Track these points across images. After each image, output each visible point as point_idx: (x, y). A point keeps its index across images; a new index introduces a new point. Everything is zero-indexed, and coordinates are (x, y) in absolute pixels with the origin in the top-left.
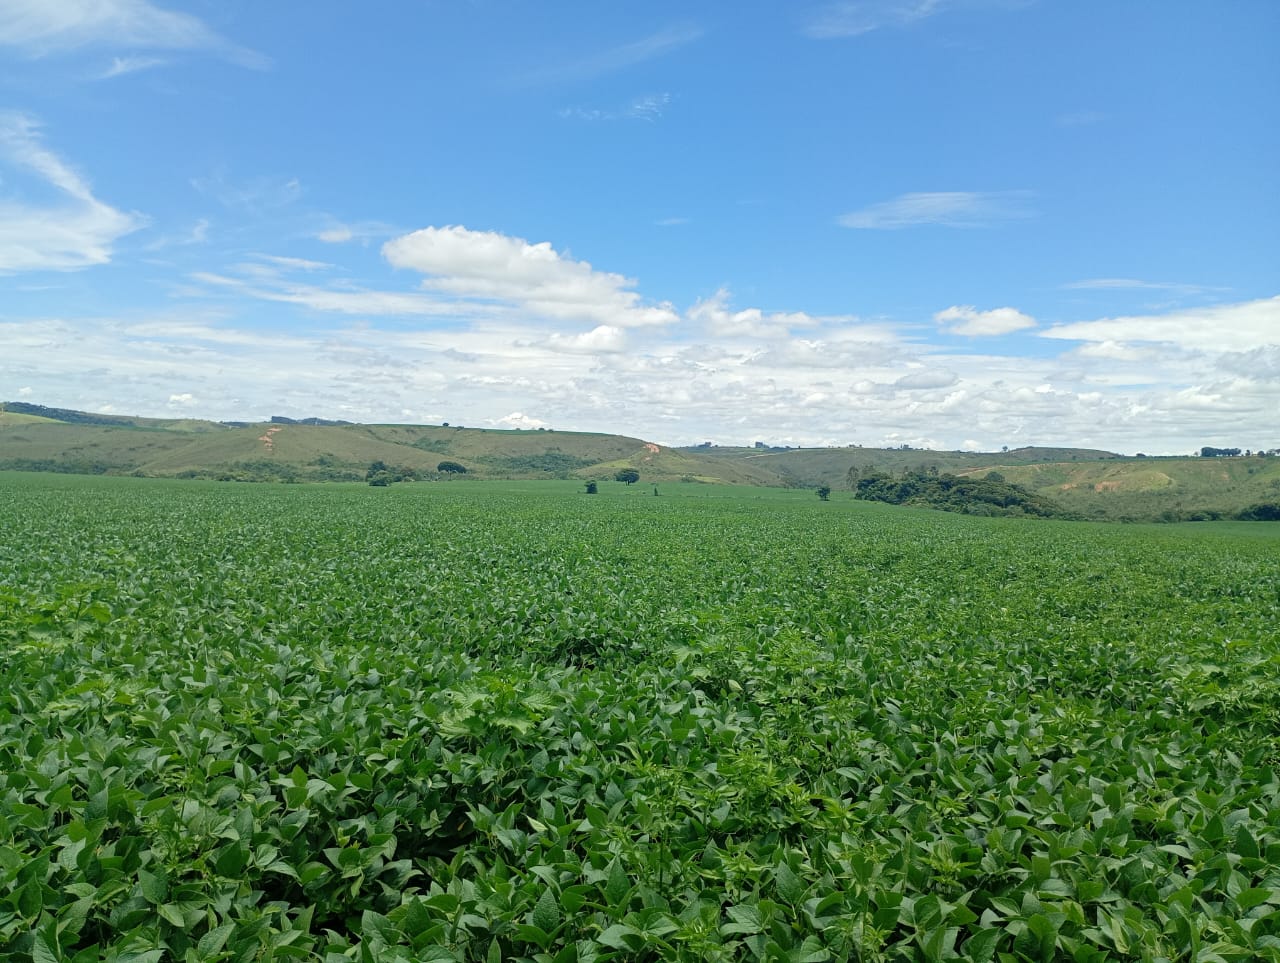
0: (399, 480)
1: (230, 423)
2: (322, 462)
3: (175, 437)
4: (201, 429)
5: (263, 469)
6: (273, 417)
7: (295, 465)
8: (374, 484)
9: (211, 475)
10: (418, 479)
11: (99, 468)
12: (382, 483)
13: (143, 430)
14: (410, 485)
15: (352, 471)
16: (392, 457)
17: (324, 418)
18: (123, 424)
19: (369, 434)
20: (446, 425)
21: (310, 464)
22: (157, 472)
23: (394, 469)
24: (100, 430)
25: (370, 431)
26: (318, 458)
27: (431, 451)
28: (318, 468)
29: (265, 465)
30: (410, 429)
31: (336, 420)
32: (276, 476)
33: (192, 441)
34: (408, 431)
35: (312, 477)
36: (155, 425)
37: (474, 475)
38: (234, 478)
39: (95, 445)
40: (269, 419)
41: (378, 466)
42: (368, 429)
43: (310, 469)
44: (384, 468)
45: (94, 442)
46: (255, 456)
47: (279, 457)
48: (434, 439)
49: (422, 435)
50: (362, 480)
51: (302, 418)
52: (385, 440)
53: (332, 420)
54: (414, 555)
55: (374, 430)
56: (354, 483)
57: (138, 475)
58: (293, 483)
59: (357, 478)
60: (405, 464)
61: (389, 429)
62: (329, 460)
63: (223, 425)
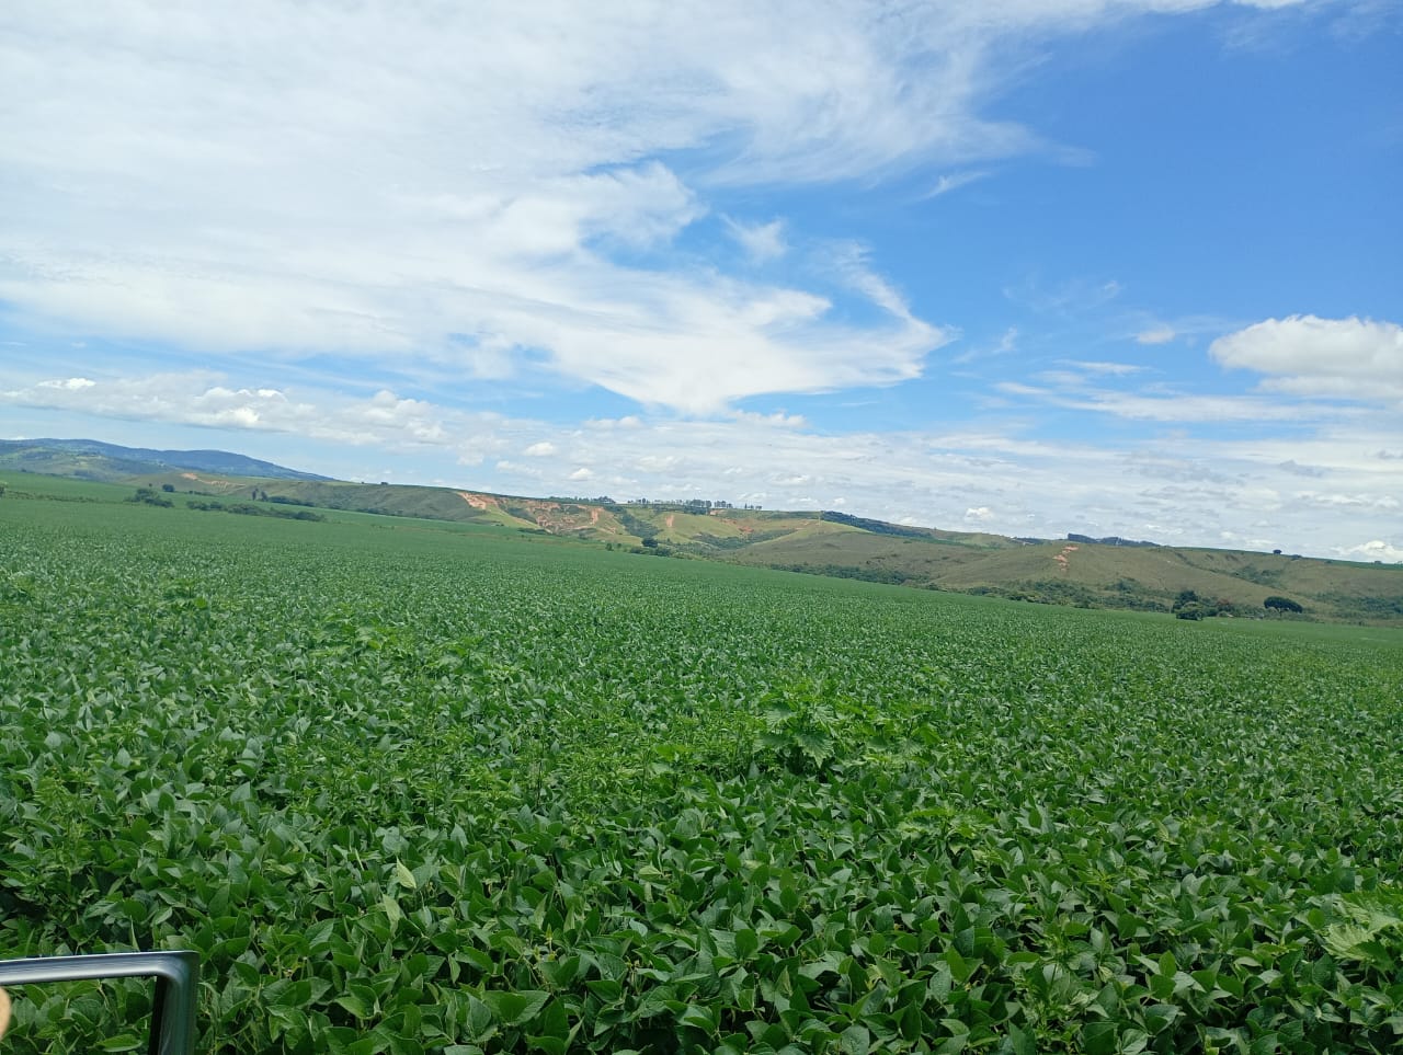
0: (1213, 614)
1: (1024, 540)
2: (1121, 587)
3: (969, 551)
4: (996, 544)
5: (1056, 591)
6: (1070, 535)
7: (1089, 588)
8: (1183, 616)
9: (1003, 593)
10: (1237, 615)
11: (898, 578)
12: (1193, 616)
13: (940, 542)
14: (1227, 621)
15: (1157, 600)
16: (1205, 586)
17: (1127, 538)
18: (922, 536)
19: (1179, 559)
20: (1278, 552)
21: (1106, 589)
22: (949, 585)
23: (1207, 601)
24: (900, 541)
25: (1180, 555)
26: (1116, 582)
27: (1256, 582)
28: (1116, 593)
29: (1058, 586)
30: (1231, 555)
31: (1140, 541)
32: (1069, 599)
33: (986, 556)
34: (1227, 557)
35: (1110, 603)
36: (952, 538)
37: (1313, 616)
38: (1025, 598)
39: (895, 556)
40: (1065, 537)
41: (1187, 596)
42: (1179, 553)
43: (1108, 593)
44: (1194, 598)
45: (897, 552)
46: (1047, 576)
47: (1074, 578)
48: (1260, 569)
49: (1246, 564)
50: (1167, 610)
51: (1102, 537)
52: (1197, 566)
53: (1135, 540)
54: (1248, 711)
55: (1184, 554)
56: (1157, 614)
57: (932, 588)
58: (1087, 607)
59: (1162, 608)
60: (1222, 597)
61: (1204, 554)
62: (1129, 585)
63: (1017, 541)
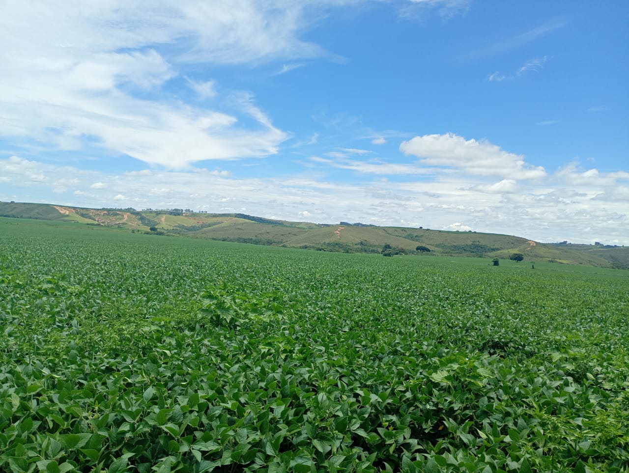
0: (397, 254)
1: (323, 225)
2: (362, 244)
3: (299, 230)
4: (311, 226)
5: (336, 246)
6: (341, 222)
7: (349, 244)
8: (385, 255)
9: (313, 247)
10: (406, 254)
11: (269, 243)
12: (389, 255)
13: (287, 227)
14: (402, 257)
15: (375, 249)
16: (394, 243)
17: (364, 223)
18: (279, 224)
19: (384, 231)
20: (421, 228)
21: (356, 245)
22: (291, 245)
23: (395, 248)
24: (270, 226)
25: (384, 230)
26: (360, 242)
27: (413, 240)
28: (359, 246)
29: (337, 244)
30: (403, 229)
31: (369, 224)
32: (340, 249)
33: (306, 232)
34: (402, 230)
35: (357, 251)
36: (292, 224)
37: (434, 253)
38: (323, 250)
39: (268, 233)
40: (339, 223)
41: (387, 247)
42: (384, 229)
43: (356, 247)
44: (390, 248)
45: (268, 231)
46: (332, 240)
47: (343, 241)
48: (415, 234)
49: (409, 233)
50: (379, 253)
51: (354, 223)
52: (391, 235)
53: (367, 224)
54: (408, 291)
55: (386, 229)
56: (376, 255)
57: (284, 246)
58: (348, 253)
59: (377, 252)
60: (400, 246)
61: (394, 229)
62: (365, 242)
63: (320, 226)
